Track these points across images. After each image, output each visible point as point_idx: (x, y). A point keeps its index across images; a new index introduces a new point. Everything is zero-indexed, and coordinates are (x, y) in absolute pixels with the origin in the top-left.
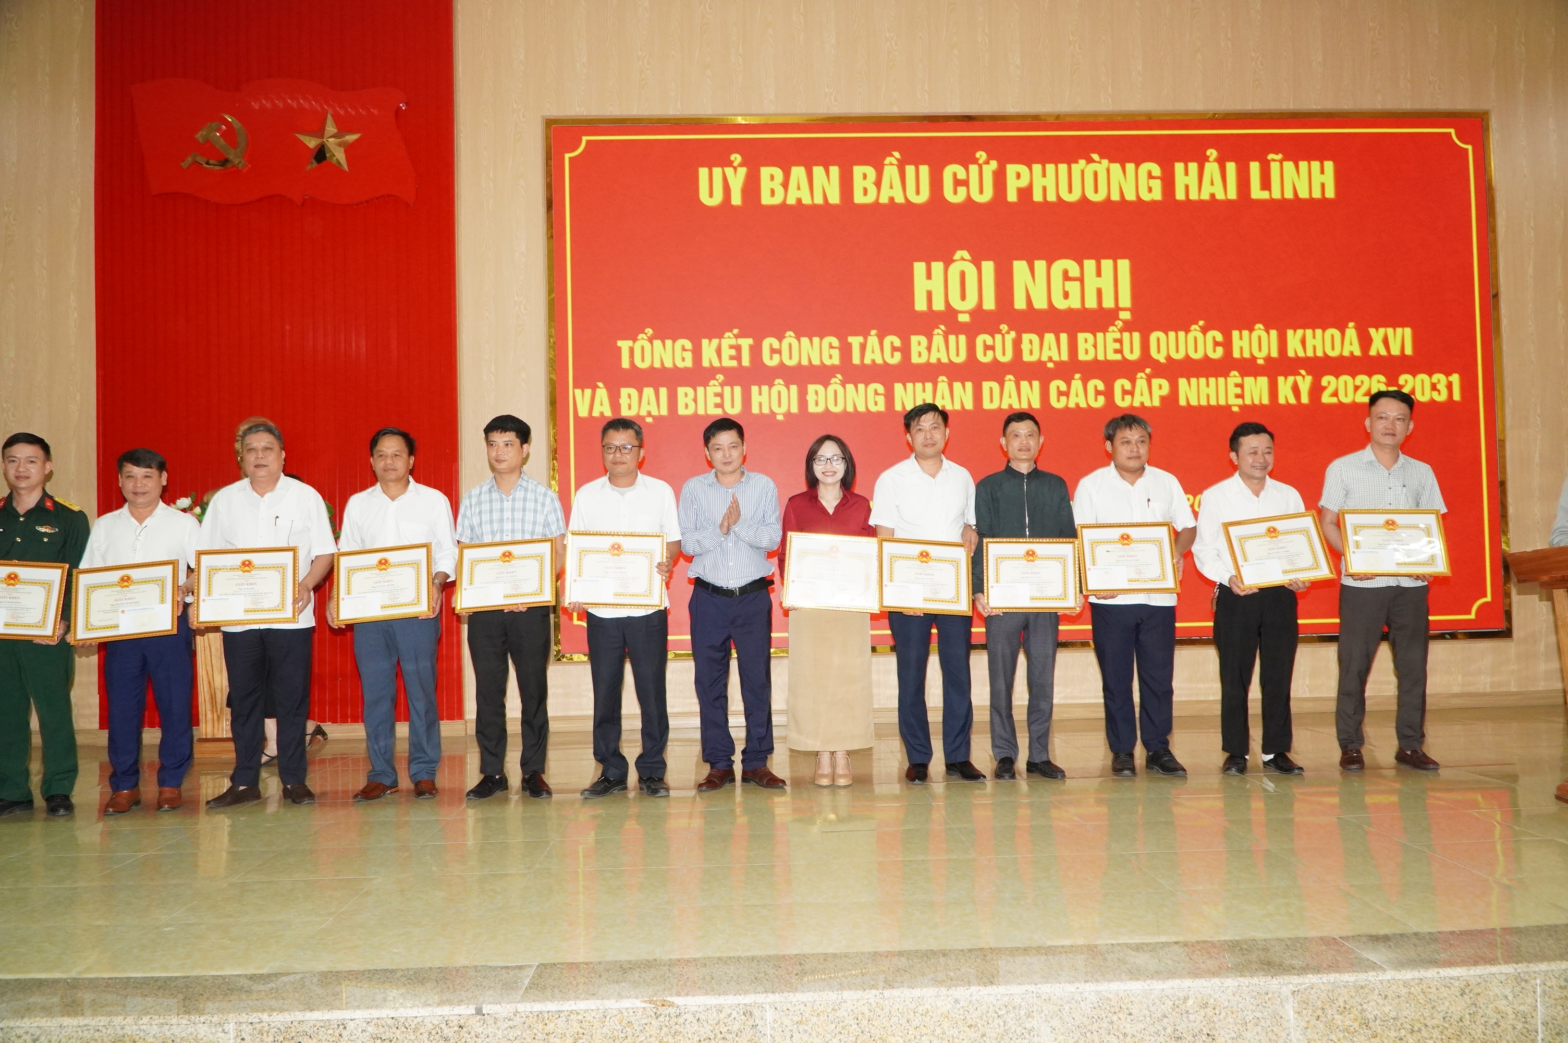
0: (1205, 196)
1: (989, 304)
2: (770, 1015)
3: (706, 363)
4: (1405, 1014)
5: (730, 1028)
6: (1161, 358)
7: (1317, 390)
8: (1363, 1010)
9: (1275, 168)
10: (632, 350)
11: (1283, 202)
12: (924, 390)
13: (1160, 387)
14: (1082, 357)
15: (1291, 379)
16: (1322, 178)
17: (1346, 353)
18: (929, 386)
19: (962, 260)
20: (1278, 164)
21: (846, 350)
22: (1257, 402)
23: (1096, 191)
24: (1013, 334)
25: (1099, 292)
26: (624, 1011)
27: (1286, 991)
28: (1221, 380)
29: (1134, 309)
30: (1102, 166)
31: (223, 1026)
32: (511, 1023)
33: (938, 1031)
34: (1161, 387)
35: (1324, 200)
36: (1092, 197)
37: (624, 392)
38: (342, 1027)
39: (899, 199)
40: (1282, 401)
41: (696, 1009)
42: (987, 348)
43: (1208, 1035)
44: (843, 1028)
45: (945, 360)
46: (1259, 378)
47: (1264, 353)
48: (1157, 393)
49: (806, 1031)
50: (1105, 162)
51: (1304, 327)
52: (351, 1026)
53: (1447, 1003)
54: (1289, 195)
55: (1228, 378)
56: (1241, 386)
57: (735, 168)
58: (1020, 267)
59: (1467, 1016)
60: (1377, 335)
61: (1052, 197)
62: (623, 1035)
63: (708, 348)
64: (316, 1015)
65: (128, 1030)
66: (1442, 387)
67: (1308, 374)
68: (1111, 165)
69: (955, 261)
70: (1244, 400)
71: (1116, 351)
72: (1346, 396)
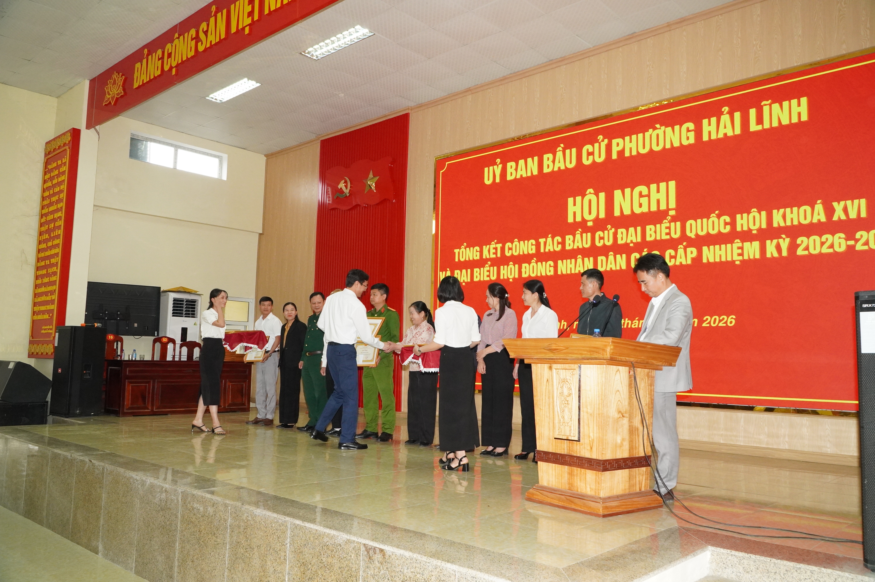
0: (721, 135)
1: (602, 215)
3: (484, 257)
6: (692, 235)
7: (794, 247)
9: (766, 109)
10: (459, 253)
11: (772, 129)
12: (571, 263)
13: (692, 253)
14: (648, 239)
15: (775, 241)
16: (799, 109)
17: (815, 221)
18: (573, 260)
19: (590, 194)
20: (768, 106)
21: (538, 245)
22: (751, 257)
23: (658, 145)
24: (613, 230)
25: (658, 201)
28: (729, 246)
29: (677, 209)
30: (660, 130)
34: (692, 252)
35: (800, 123)
36: (656, 148)
37: (456, 272)
39: (563, 167)
40: (769, 255)
42: (601, 238)
45: (581, 247)
46: (753, 243)
47: (757, 226)
50: (663, 128)
51: (785, 207)
54: (775, 124)
55: (733, 244)
56: (742, 248)
58: (617, 194)
60: (839, 207)
61: (634, 153)
63: (485, 250)
67: (787, 237)
68: (667, 129)
69: (587, 195)
70: (743, 257)
71: (667, 234)
72: (815, 249)
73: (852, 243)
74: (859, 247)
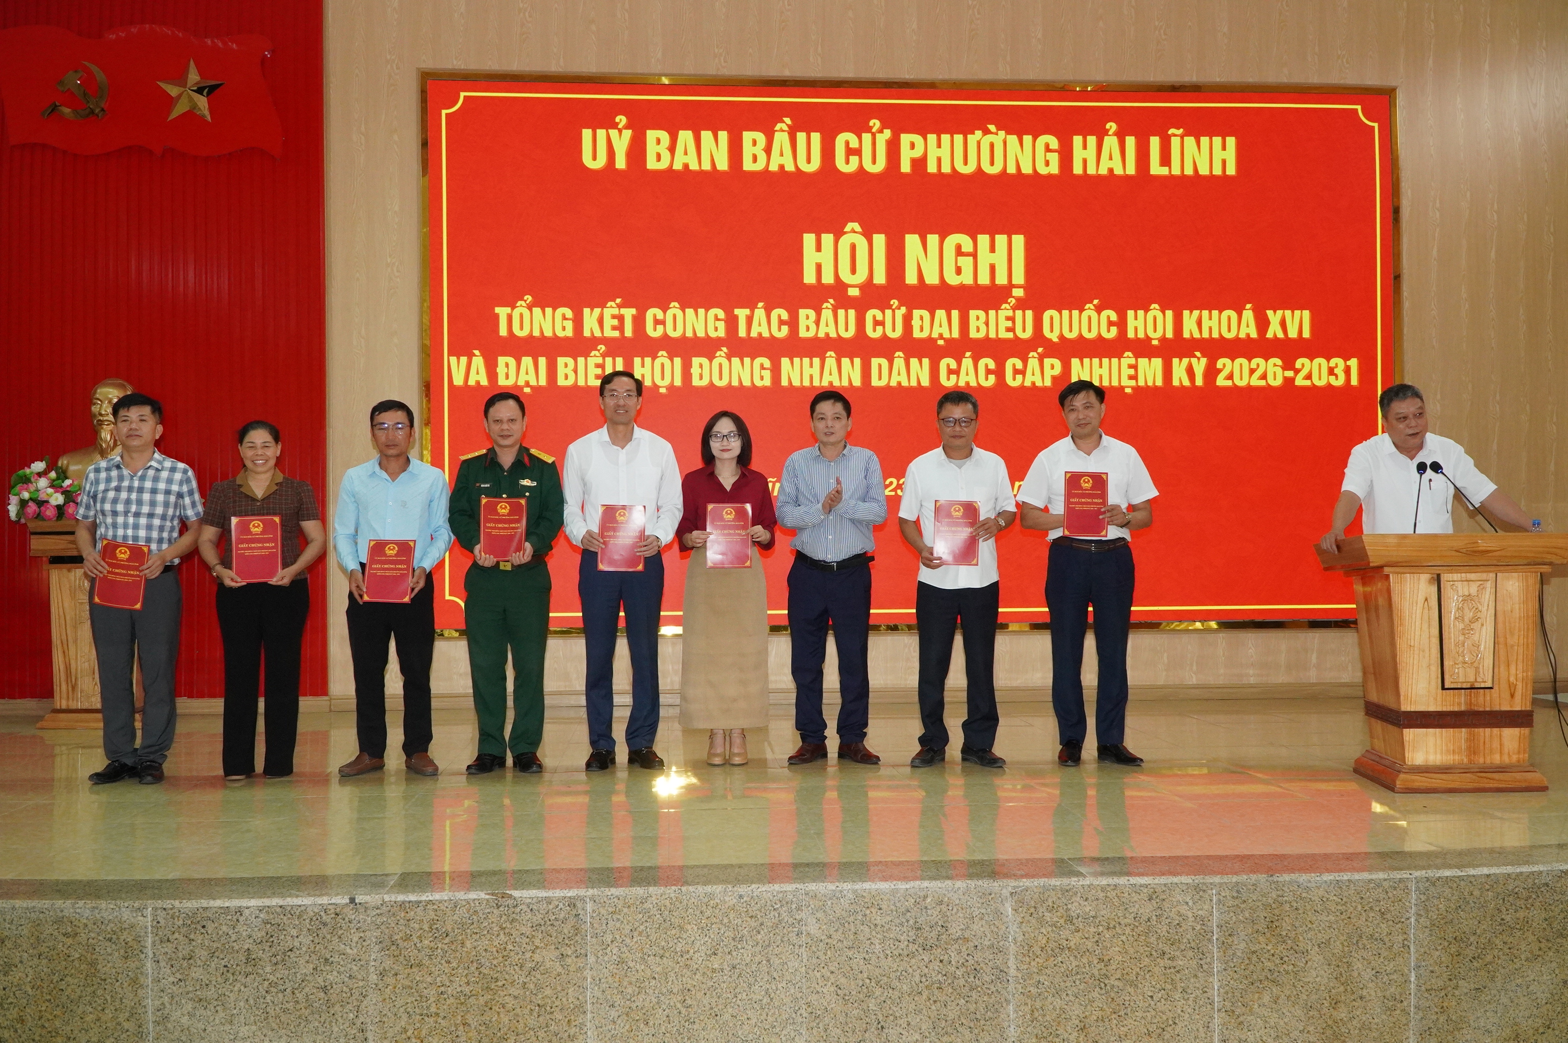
0: (1103, 171)
1: (880, 278)
2: (589, 907)
3: (587, 333)
4: (1102, 913)
5: (557, 916)
6: (1054, 337)
7: (1211, 372)
8: (1068, 910)
9: (1175, 142)
10: (510, 318)
11: (1183, 177)
12: (811, 366)
13: (1052, 367)
14: (973, 334)
15: (1185, 361)
16: (1224, 155)
17: (1242, 335)
18: (816, 361)
19: (853, 233)
20: (1178, 138)
21: (731, 322)
22: (1150, 383)
23: (992, 163)
24: (903, 310)
25: (993, 268)
26: (471, 902)
27: (1006, 893)
28: (1115, 361)
29: (1028, 286)
30: (998, 137)
31: (142, 911)
32: (378, 911)
33: (726, 920)
34: (1054, 367)
35: (1225, 177)
36: (988, 169)
37: (502, 360)
38: (238, 914)
39: (790, 167)
40: (1176, 383)
41: (530, 901)
42: (877, 323)
43: (942, 926)
44: (649, 917)
45: (833, 335)
46: (1153, 360)
47: (1159, 334)
48: (1048, 373)
49: (618, 920)
50: (1002, 134)
51: (1201, 308)
52: (247, 912)
53: (1137, 906)
54: (1189, 171)
55: (1122, 359)
56: (1134, 367)
57: (620, 131)
58: (912, 241)
59: (1154, 918)
60: (1274, 317)
61: (946, 169)
62: (470, 921)
63: (590, 318)
64: (218, 903)
65: (66, 913)
66: (1339, 371)
67: (1204, 356)
68: (1008, 137)
69: (846, 233)
70: (1137, 381)
71: (1008, 330)
72: (1241, 379)
73: (1290, 374)
74: (1300, 381)
